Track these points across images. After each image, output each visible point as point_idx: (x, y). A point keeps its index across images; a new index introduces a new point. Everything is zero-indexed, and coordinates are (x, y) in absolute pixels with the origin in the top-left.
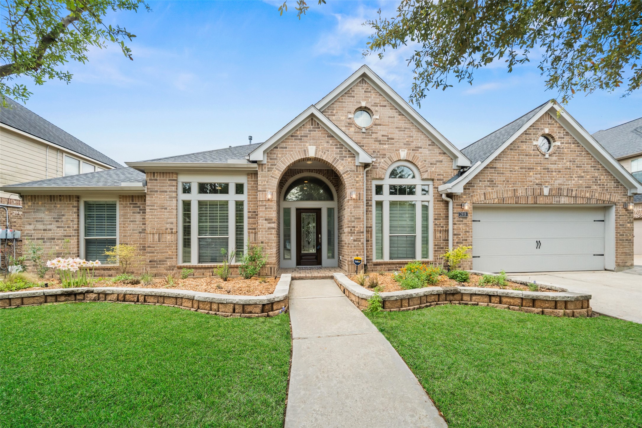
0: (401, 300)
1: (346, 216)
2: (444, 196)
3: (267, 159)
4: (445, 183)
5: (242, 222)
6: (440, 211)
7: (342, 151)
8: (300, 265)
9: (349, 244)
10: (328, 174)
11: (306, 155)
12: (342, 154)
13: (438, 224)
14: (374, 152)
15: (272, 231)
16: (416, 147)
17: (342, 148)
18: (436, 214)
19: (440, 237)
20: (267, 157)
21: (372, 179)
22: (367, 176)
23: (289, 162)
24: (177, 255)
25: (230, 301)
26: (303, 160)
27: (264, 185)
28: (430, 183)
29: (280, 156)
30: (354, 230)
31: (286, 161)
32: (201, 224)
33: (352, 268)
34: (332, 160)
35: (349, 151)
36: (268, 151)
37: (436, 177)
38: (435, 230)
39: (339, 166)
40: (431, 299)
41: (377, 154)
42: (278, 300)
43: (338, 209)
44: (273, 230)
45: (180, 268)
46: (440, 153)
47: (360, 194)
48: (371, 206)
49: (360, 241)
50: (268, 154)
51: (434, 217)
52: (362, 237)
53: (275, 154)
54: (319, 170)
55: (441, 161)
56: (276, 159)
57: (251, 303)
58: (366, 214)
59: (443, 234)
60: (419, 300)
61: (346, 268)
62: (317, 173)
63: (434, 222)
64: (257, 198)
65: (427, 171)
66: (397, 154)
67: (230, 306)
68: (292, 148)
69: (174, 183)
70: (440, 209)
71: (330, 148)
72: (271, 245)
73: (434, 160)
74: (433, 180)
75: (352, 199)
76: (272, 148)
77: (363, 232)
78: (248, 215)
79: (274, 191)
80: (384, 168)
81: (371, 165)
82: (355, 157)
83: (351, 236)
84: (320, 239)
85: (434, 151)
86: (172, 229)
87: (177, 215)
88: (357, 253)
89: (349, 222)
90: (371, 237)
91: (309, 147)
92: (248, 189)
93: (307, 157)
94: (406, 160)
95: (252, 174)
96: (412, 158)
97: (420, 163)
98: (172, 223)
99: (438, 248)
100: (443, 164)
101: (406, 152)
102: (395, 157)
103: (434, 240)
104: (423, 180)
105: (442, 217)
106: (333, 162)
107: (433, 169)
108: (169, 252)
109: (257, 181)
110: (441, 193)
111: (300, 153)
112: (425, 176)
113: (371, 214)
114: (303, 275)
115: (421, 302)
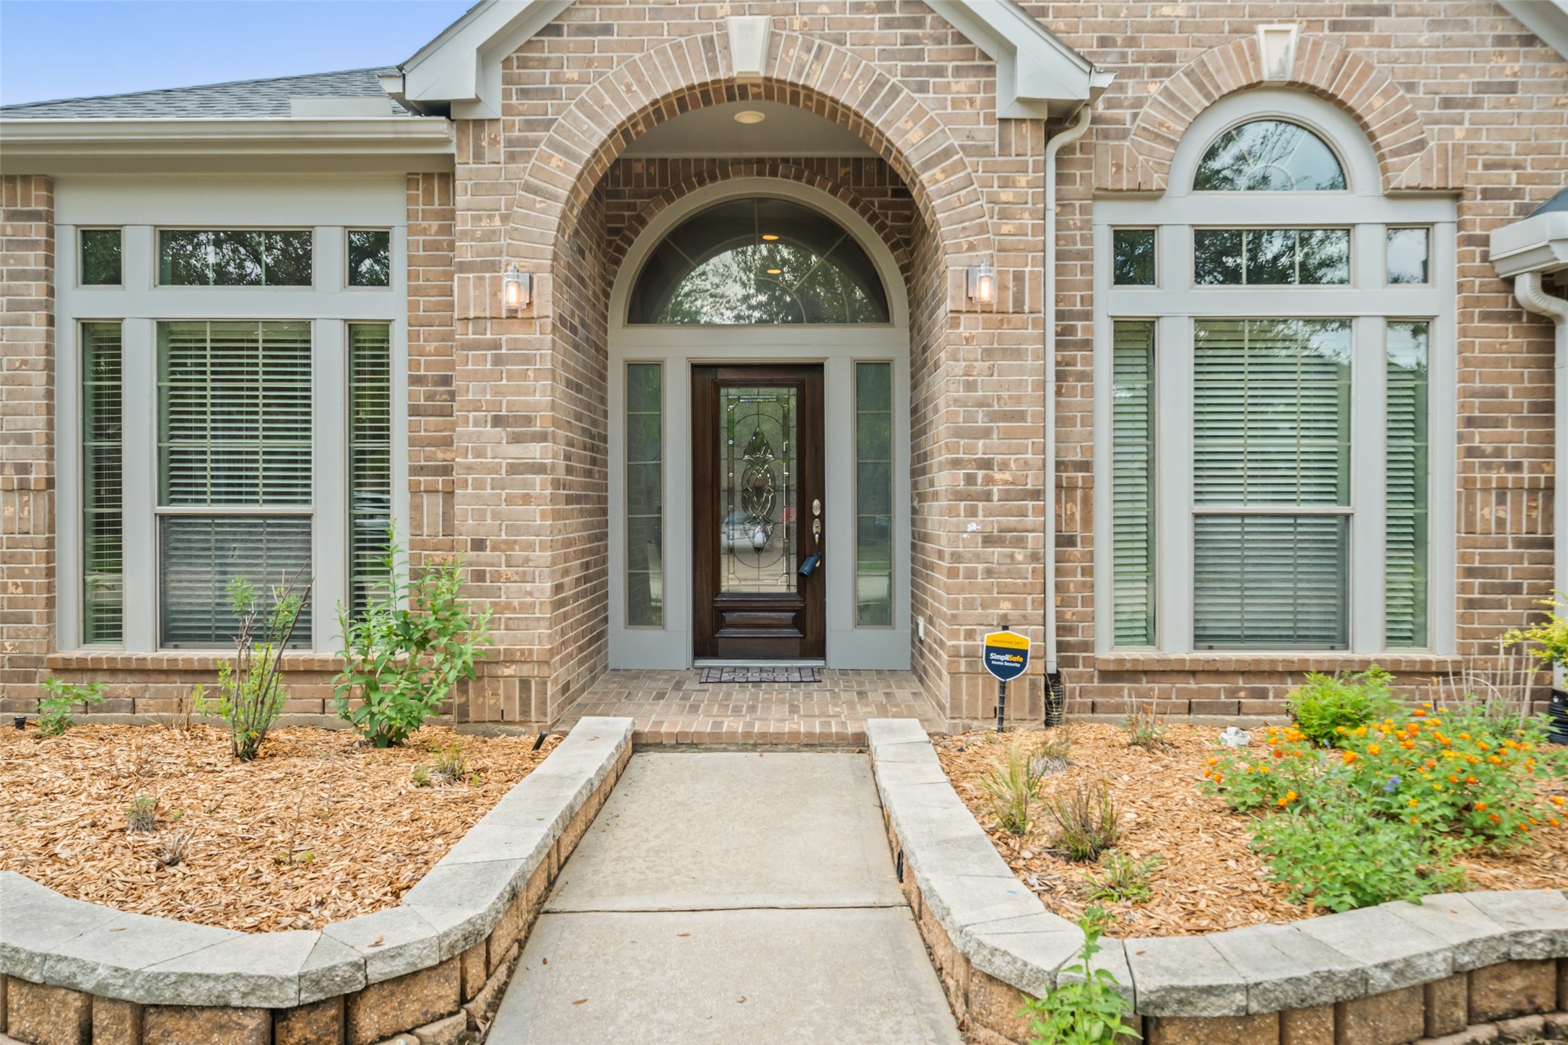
0: (1283, 1016)
1: (941, 402)
2: (1527, 289)
3: (506, 95)
4: (1527, 211)
5: (382, 433)
6: (1501, 377)
7: (917, 40)
8: (715, 655)
9: (956, 557)
10: (858, 180)
11: (714, 67)
12: (919, 55)
13: (1489, 448)
14: (1104, 42)
15: (532, 486)
16: (1354, 10)
17: (918, 23)
18: (1474, 394)
19: (1501, 522)
20: (507, 80)
21: (1095, 198)
22: (1060, 179)
23: (622, 104)
24: (50, 603)
25: (64, 970)
26: (705, 94)
27: (490, 235)
28: (1440, 212)
29: (572, 74)
30: (989, 480)
31: (608, 101)
32: (179, 444)
33: (973, 696)
34: (862, 90)
35: (961, 39)
36: (509, 51)
37: (1475, 178)
38: (1468, 484)
39: (901, 123)
40: (1502, 995)
41: (1123, 56)
42: (399, 967)
43: (912, 364)
44: (538, 478)
45: (65, 669)
46: (1502, 40)
47: (1019, 277)
48: (1087, 344)
49: (1020, 542)
50: (507, 63)
51: (1462, 407)
52: (1031, 520)
53: (544, 63)
54: (809, 161)
55: (1511, 88)
56: (553, 94)
57: (188, 995)
58: (1058, 393)
59: (1517, 510)
60: (1418, 1006)
61: (944, 688)
62: (798, 177)
63: (1461, 438)
64: (451, 306)
65: (1420, 145)
66: (1239, 51)
67: (64, 1003)
68: (639, 30)
69: (36, 231)
70: (1498, 363)
71: (851, 24)
72: (527, 560)
73: (1463, 78)
74: (1456, 195)
75: (973, 307)
76: (530, 34)
77: (1037, 494)
78: (410, 394)
79: (539, 268)
80: (1163, 132)
81: (1087, 115)
82: (991, 70)
83: (972, 513)
84: (816, 523)
85: (1465, 25)
86: (23, 469)
87: (50, 395)
88: (1005, 607)
89: (959, 433)
90: (1088, 521)
91: (734, 22)
92: (411, 260)
93: (722, 75)
94: (1294, 87)
95: (428, 177)
96: (1327, 74)
97: (1377, 102)
98: (25, 439)
99: (1484, 589)
100: (1520, 104)
101: (1293, 39)
102: (1229, 66)
103: (1462, 543)
104: (1395, 195)
105: (1511, 408)
106: (866, 102)
107: (1459, 132)
108: (11, 588)
109: (451, 215)
110: (1504, 270)
111: (681, 58)
112: (1409, 174)
113: (1089, 392)
114: (699, 724)
115: (1428, 1020)
